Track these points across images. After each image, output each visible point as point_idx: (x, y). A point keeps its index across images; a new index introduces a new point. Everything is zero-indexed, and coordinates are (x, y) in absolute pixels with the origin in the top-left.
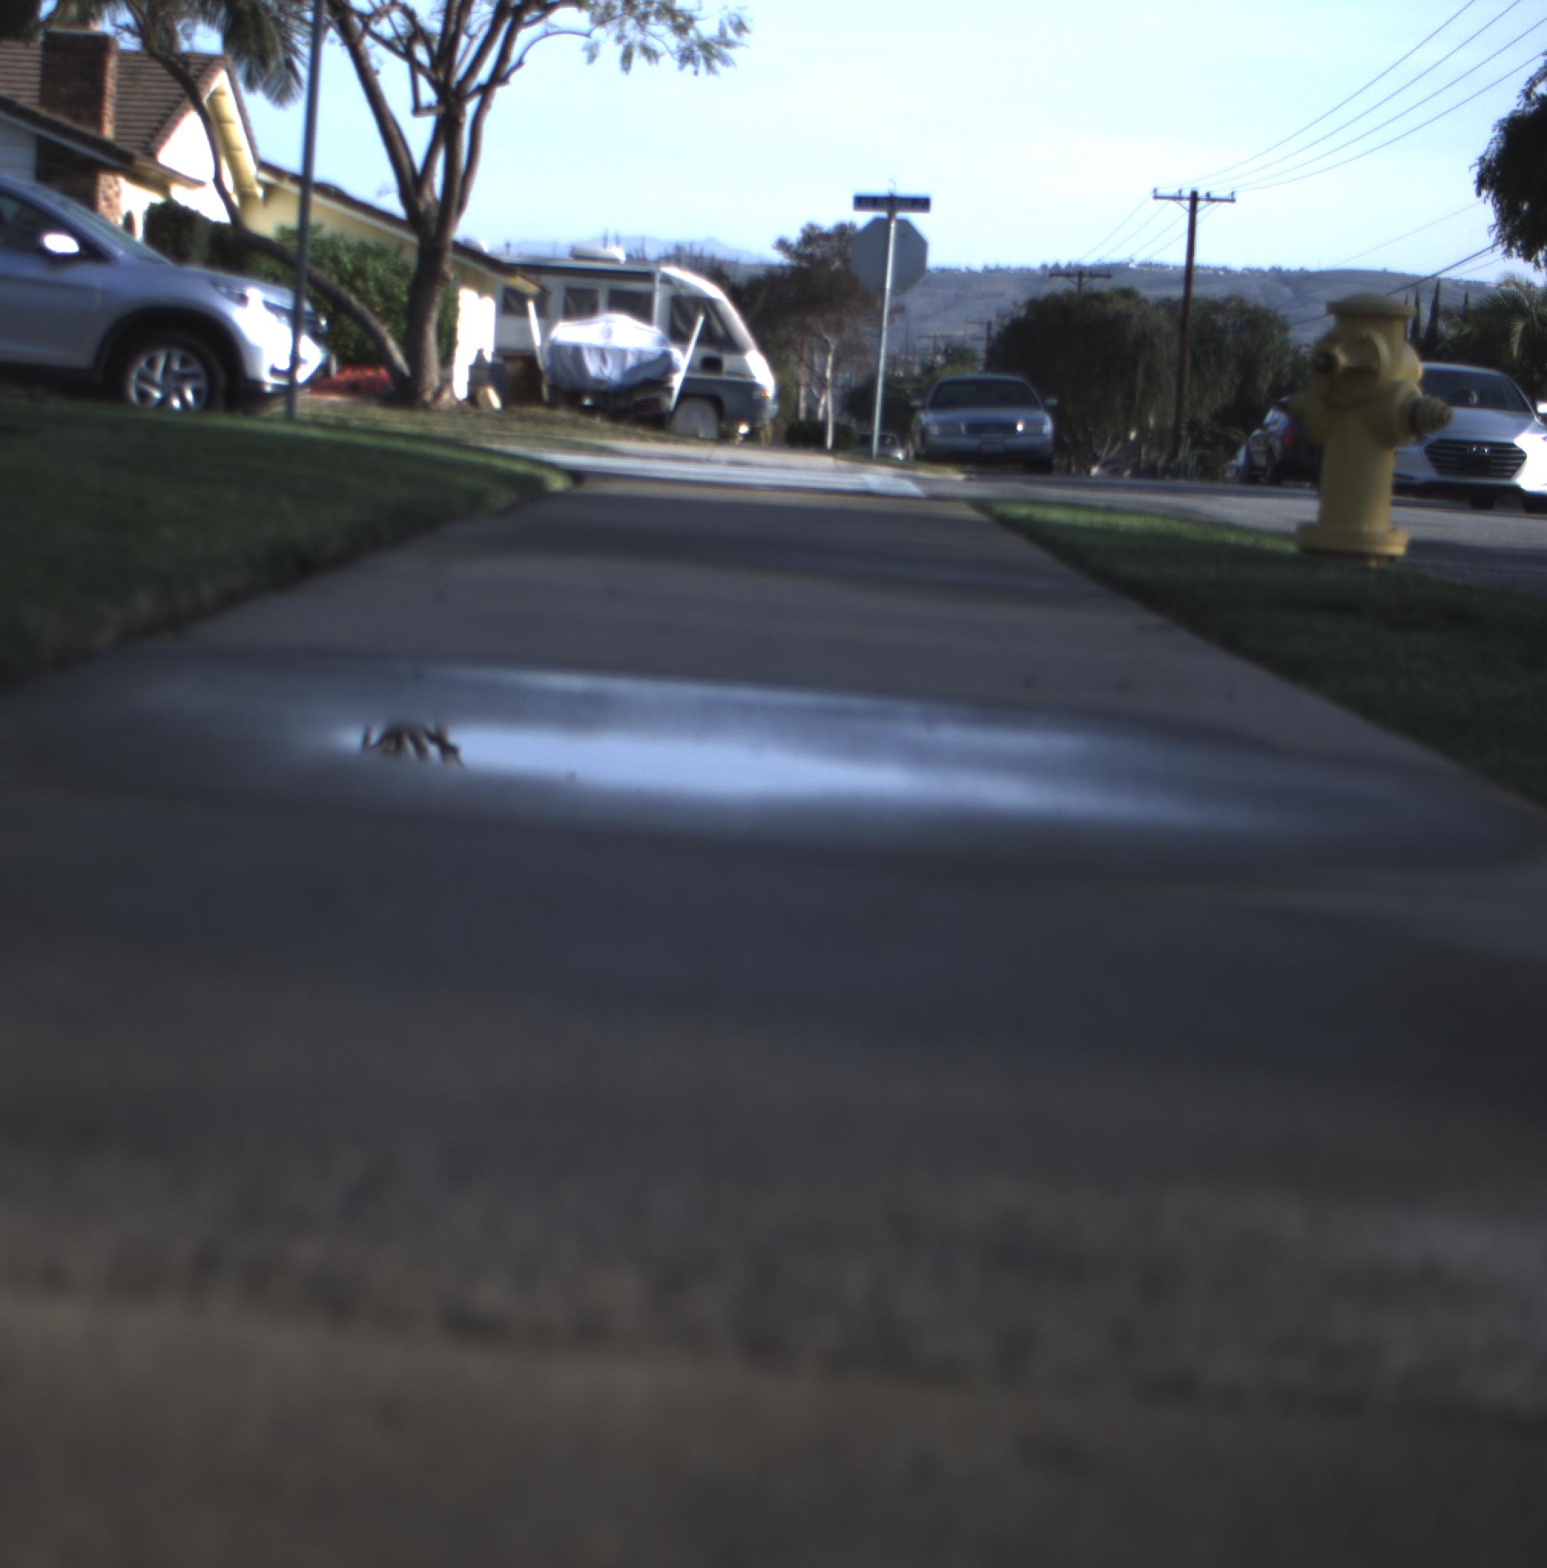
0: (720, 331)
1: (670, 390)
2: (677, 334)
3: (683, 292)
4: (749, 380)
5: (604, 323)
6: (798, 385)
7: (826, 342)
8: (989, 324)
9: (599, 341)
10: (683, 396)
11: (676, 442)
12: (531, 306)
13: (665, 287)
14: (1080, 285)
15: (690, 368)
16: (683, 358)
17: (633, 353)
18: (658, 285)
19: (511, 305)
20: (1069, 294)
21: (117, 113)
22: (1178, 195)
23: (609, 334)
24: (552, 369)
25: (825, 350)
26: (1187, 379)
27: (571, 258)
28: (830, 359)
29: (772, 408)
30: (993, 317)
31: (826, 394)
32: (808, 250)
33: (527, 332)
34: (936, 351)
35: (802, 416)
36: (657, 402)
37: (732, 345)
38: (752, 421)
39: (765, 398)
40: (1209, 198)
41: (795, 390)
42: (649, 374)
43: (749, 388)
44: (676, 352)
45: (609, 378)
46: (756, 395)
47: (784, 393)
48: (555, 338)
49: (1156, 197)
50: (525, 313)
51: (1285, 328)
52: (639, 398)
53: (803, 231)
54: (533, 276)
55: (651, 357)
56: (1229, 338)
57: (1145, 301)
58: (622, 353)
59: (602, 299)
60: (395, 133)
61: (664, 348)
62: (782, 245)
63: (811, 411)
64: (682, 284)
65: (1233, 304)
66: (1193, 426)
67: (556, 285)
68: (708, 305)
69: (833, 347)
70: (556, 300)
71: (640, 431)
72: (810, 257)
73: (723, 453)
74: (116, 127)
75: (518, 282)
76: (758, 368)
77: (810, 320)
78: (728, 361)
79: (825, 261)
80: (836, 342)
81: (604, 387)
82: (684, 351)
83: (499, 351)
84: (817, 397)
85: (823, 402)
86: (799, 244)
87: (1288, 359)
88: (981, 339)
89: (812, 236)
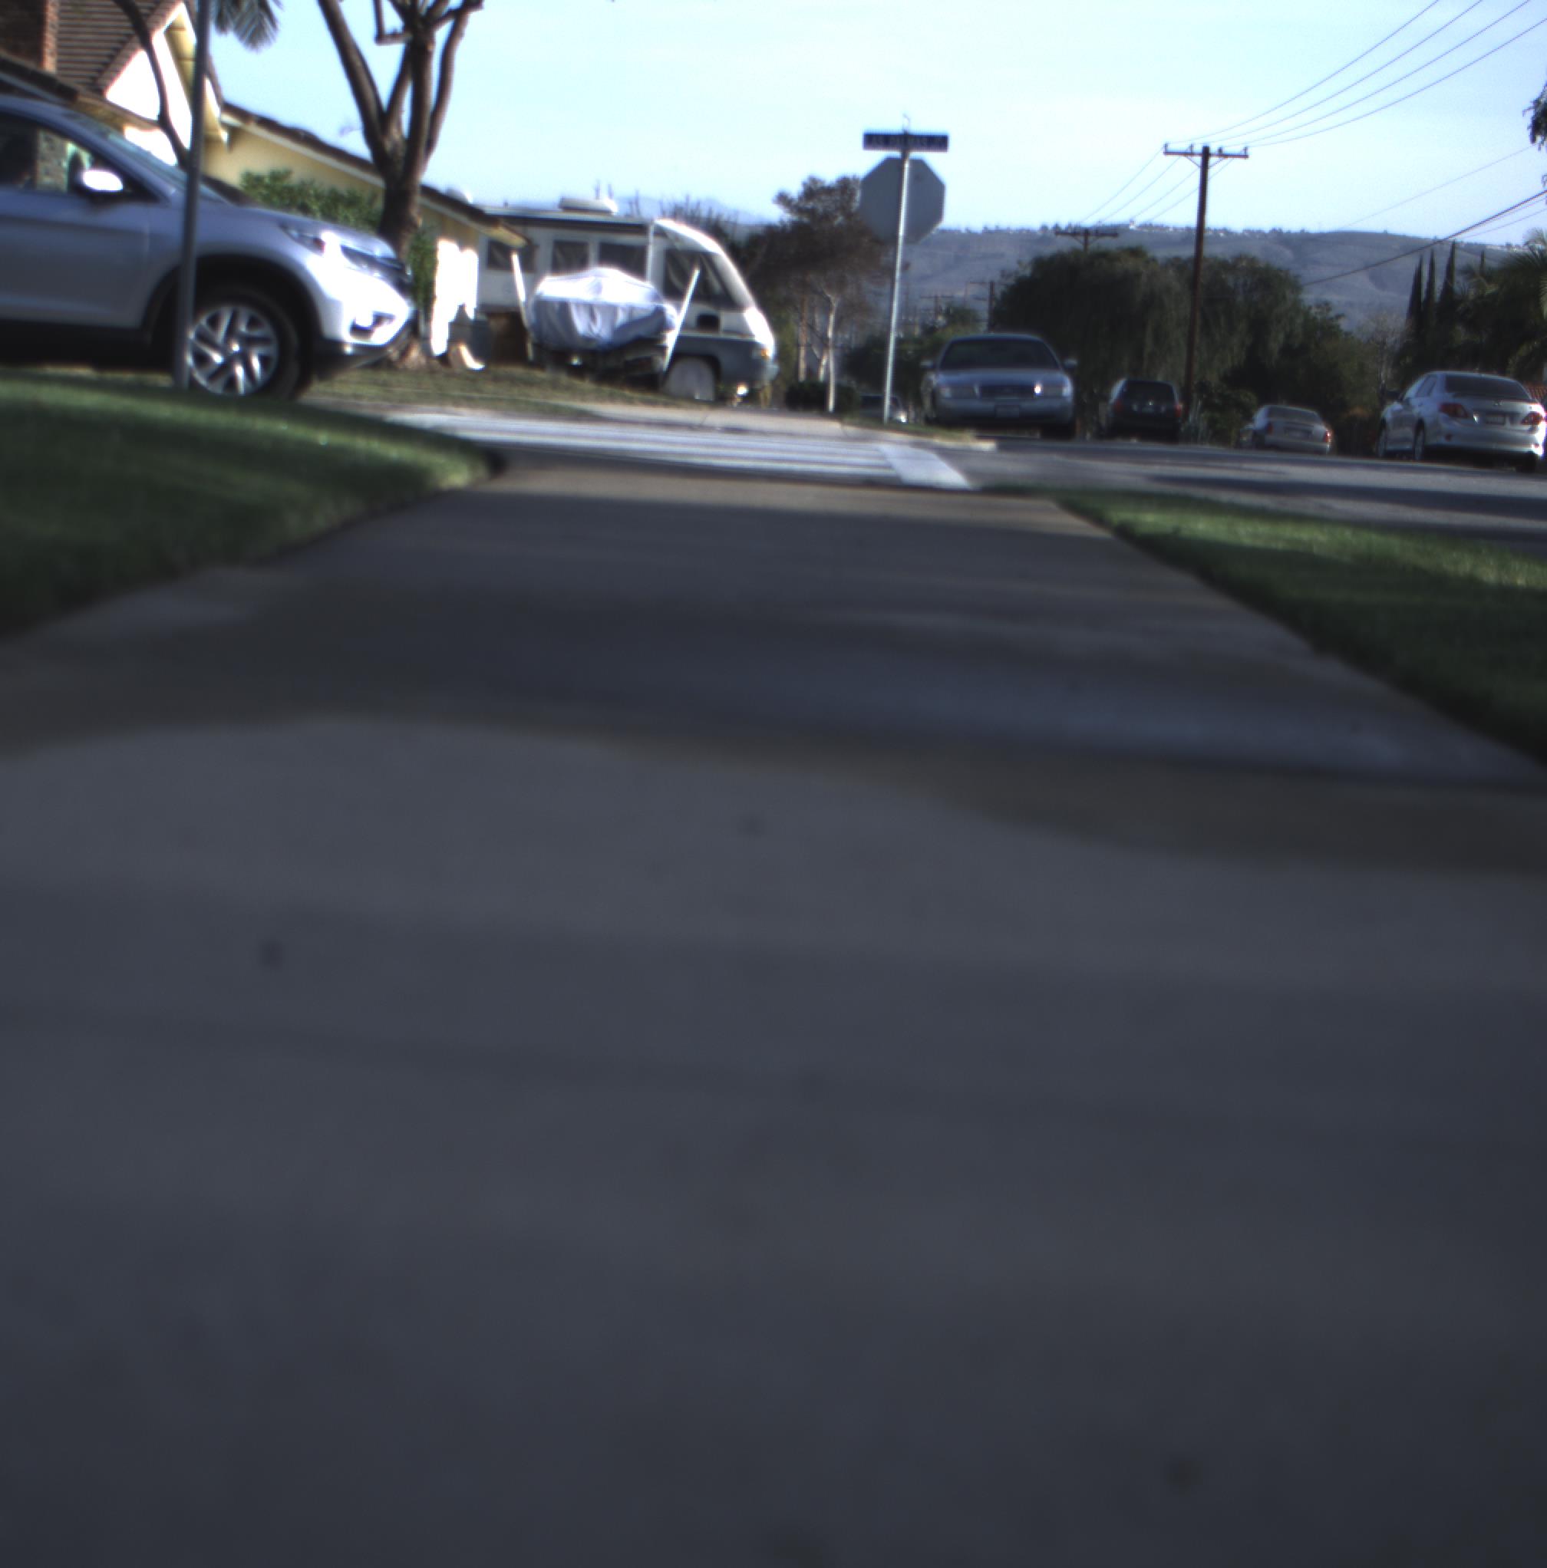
0: (716, 286)
1: (663, 349)
2: (671, 290)
3: (678, 245)
4: (748, 339)
5: (593, 278)
6: (798, 346)
7: (828, 300)
8: (992, 285)
9: (588, 297)
10: (677, 355)
11: (666, 405)
12: (515, 259)
13: (660, 240)
14: (1086, 243)
15: (685, 326)
16: (677, 315)
17: (624, 309)
18: (651, 238)
19: (495, 259)
20: (1075, 252)
21: (59, 46)
22: (1189, 151)
23: (598, 289)
24: (537, 327)
25: (827, 309)
26: (1197, 339)
27: (560, 210)
28: (832, 318)
29: (772, 368)
30: (997, 278)
31: (828, 353)
32: (810, 205)
33: (511, 287)
34: (938, 311)
35: (802, 377)
36: (649, 361)
37: (729, 301)
38: (751, 382)
39: (765, 357)
40: (1221, 154)
41: (795, 351)
42: (642, 331)
43: (747, 348)
44: (669, 309)
45: (598, 336)
46: (755, 354)
47: (784, 353)
48: (541, 294)
49: (1167, 153)
50: (509, 267)
51: (1297, 288)
52: (630, 357)
53: (804, 184)
54: (519, 229)
55: (644, 314)
56: (1240, 299)
57: (1154, 260)
58: (612, 309)
59: (593, 253)
60: (359, 64)
61: (657, 304)
62: (783, 199)
63: (812, 372)
64: (677, 237)
65: (1244, 264)
66: (1203, 387)
67: (544, 238)
68: (705, 259)
69: (835, 305)
70: (544, 254)
71: (627, 393)
72: (812, 212)
73: (718, 418)
74: (59, 61)
75: (501, 233)
76: (757, 325)
77: (811, 277)
78: (726, 319)
79: (827, 217)
80: (838, 300)
81: (592, 346)
82: (678, 308)
83: (483, 308)
84: (818, 356)
85: (824, 362)
86: (800, 198)
87: (1299, 320)
88: (984, 299)
89: (813, 190)
